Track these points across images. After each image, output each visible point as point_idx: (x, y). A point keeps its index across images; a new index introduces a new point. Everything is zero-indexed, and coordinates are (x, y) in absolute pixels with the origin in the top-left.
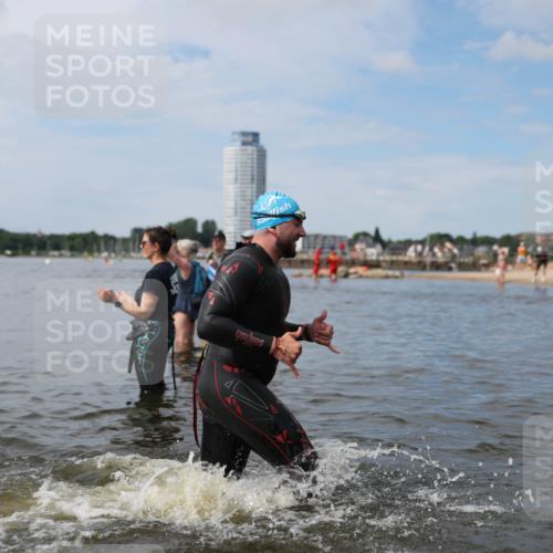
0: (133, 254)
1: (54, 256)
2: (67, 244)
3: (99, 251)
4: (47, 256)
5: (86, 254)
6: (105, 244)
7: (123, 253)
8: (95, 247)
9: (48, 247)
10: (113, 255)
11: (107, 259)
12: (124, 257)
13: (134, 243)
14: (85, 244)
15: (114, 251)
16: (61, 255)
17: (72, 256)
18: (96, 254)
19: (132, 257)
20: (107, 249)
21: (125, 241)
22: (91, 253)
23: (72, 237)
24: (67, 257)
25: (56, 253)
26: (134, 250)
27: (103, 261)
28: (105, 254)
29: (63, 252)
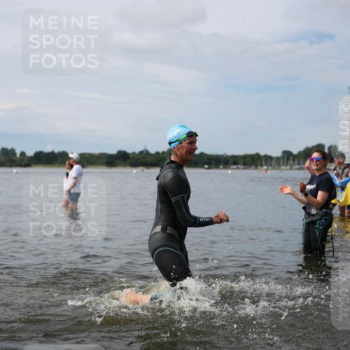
0: (283, 167)
1: (233, 169)
2: (241, 161)
3: (262, 165)
4: (229, 168)
5: (253, 167)
6: (265, 161)
7: (276, 166)
8: (259, 163)
9: (230, 162)
10: (270, 168)
11: (266, 170)
12: (278, 169)
13: (284, 160)
14: (253, 161)
15: (271, 166)
16: (238, 168)
17: (245, 169)
18: (259, 167)
19: (283, 169)
20: (266, 164)
21: (278, 159)
22: (256, 167)
23: (245, 157)
24: (241, 169)
25: (235, 167)
26: (283, 165)
27: (264, 171)
28: (265, 167)
29: (239, 166)
